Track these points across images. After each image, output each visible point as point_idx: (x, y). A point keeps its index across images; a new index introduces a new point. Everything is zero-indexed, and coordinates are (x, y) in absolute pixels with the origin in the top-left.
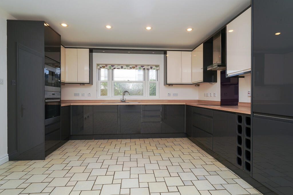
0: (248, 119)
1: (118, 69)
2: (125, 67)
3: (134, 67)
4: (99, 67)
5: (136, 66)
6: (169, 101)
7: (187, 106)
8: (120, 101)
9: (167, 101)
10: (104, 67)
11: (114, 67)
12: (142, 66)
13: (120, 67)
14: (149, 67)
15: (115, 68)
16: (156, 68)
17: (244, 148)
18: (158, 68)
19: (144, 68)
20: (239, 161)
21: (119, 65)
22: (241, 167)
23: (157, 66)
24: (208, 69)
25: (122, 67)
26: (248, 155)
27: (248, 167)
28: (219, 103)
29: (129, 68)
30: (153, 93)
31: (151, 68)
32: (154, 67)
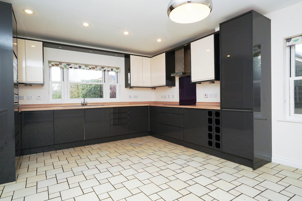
0: (217, 113)
1: (75, 68)
2: (83, 67)
3: (94, 68)
4: (50, 65)
5: (96, 67)
6: (130, 103)
7: (150, 106)
8: (81, 105)
9: (128, 103)
10: (57, 65)
11: (70, 66)
12: (103, 68)
13: (77, 66)
14: (110, 69)
15: (71, 68)
16: (116, 70)
17: (214, 133)
18: (118, 71)
19: (104, 69)
20: (210, 143)
21: (76, 64)
22: (212, 147)
23: (117, 68)
24: (172, 76)
25: (80, 67)
26: (218, 138)
27: (218, 145)
28: (178, 103)
29: (88, 68)
30: (113, 95)
31: (112, 70)
32: (114, 69)
